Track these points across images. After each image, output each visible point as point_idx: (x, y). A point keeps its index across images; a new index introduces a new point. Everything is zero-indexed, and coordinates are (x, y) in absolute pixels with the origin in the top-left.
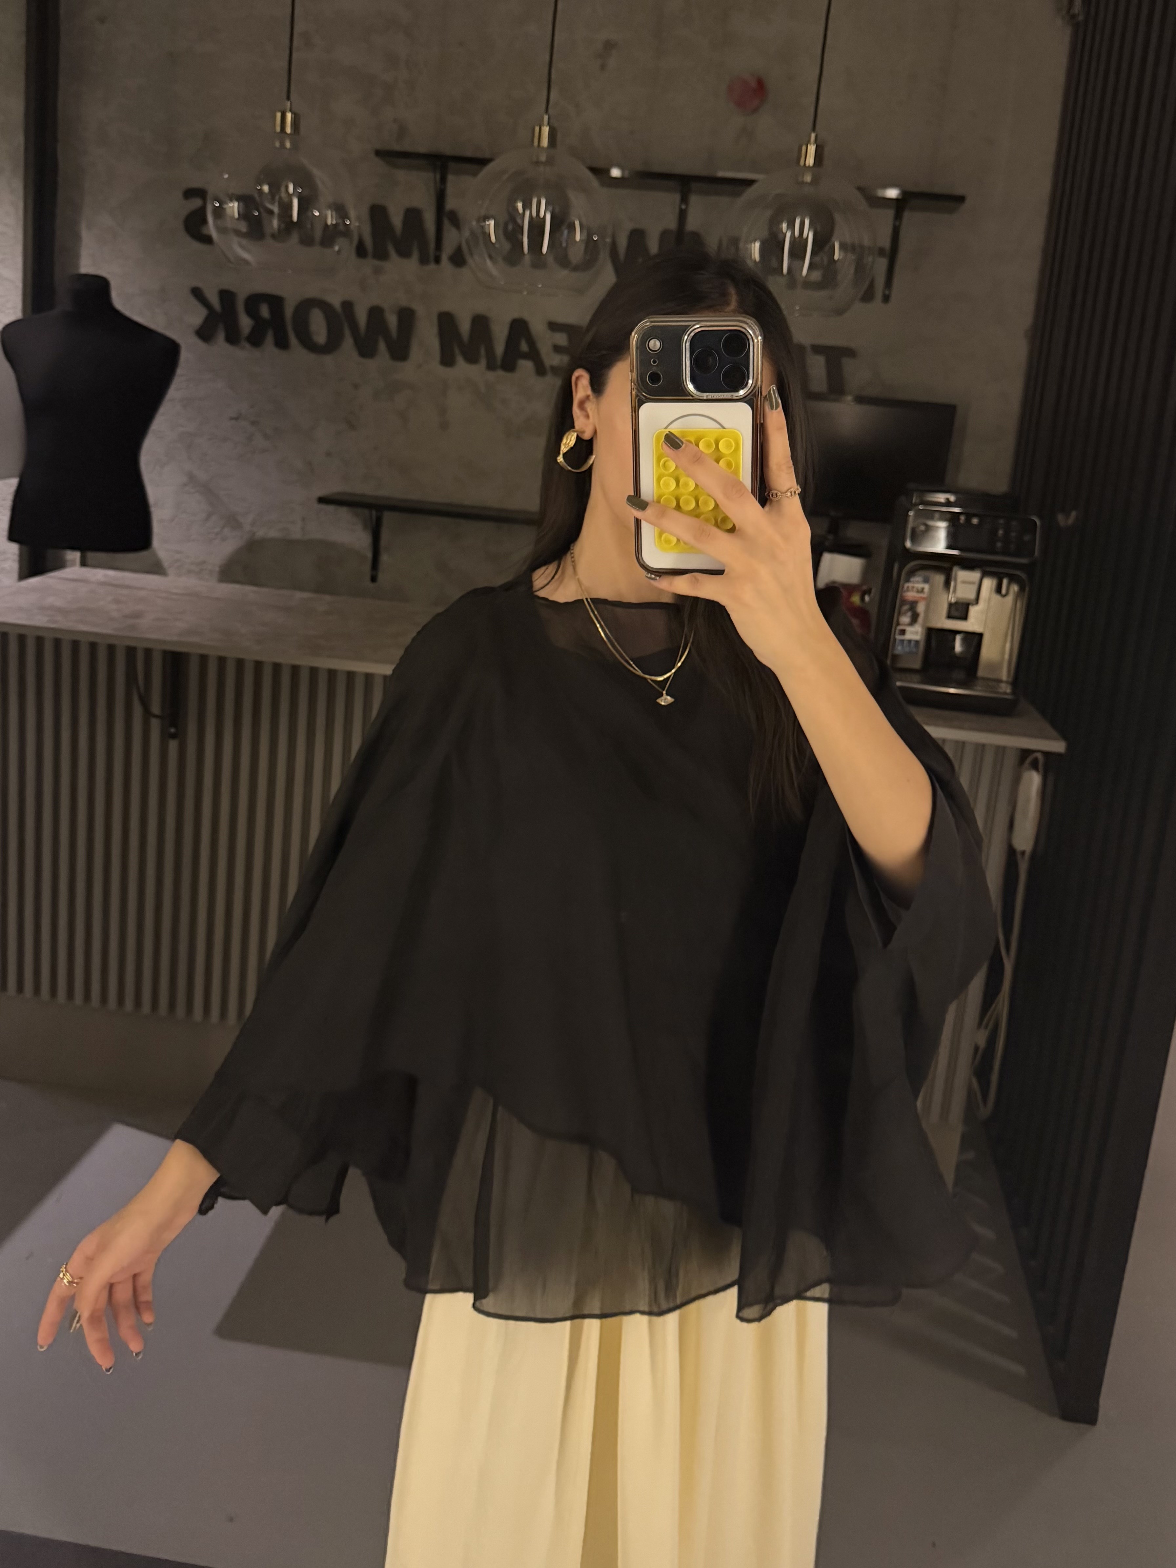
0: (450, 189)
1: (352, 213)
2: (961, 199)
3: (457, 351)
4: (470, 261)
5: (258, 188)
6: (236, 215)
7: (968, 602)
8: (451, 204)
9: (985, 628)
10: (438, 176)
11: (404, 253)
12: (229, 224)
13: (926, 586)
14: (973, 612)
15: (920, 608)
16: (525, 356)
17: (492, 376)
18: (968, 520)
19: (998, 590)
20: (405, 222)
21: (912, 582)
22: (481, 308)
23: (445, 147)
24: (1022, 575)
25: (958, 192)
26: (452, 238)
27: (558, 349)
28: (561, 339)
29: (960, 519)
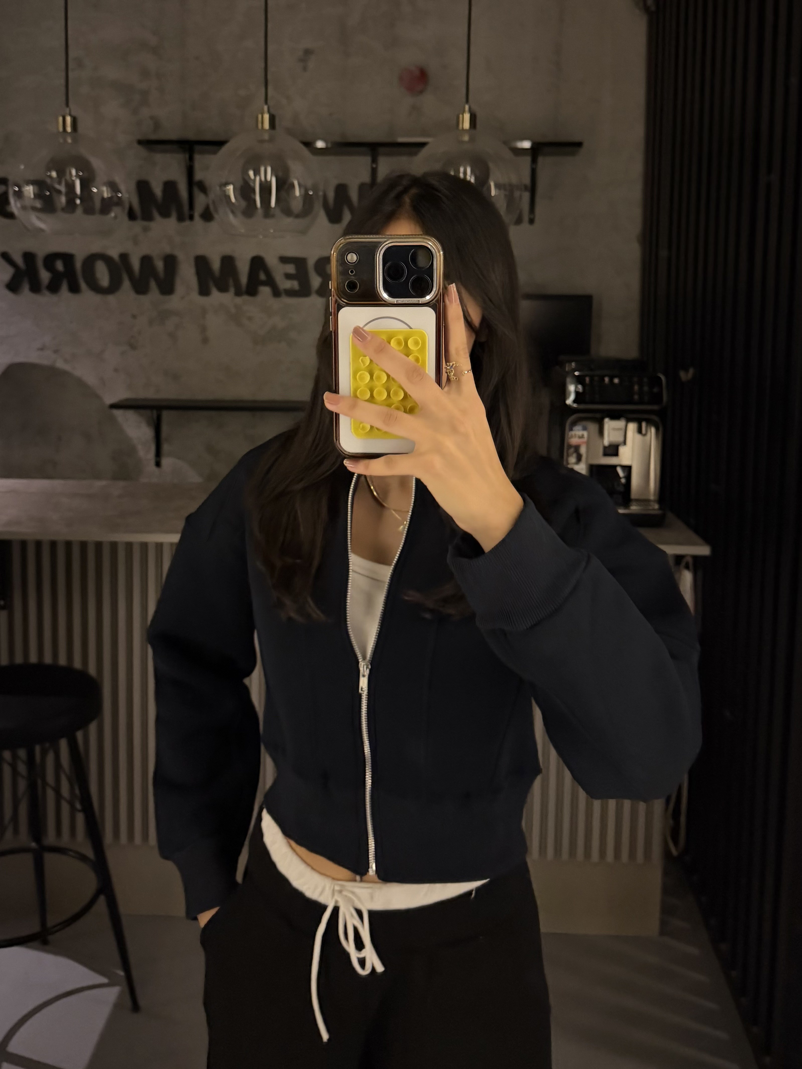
0: (196, 165)
1: (122, 187)
2: (580, 145)
3: (211, 284)
4: (216, 216)
5: (48, 174)
6: (32, 196)
7: (618, 443)
8: (198, 176)
9: (633, 463)
10: (187, 156)
11: (165, 214)
12: (28, 203)
13: (585, 433)
14: (622, 450)
15: (583, 450)
16: (264, 283)
17: (239, 300)
18: (611, 380)
19: (640, 431)
20: (164, 192)
21: (575, 430)
22: (227, 250)
23: (191, 134)
24: (656, 418)
25: (577, 139)
26: (201, 200)
27: (288, 276)
28: (290, 268)
29: (604, 380)
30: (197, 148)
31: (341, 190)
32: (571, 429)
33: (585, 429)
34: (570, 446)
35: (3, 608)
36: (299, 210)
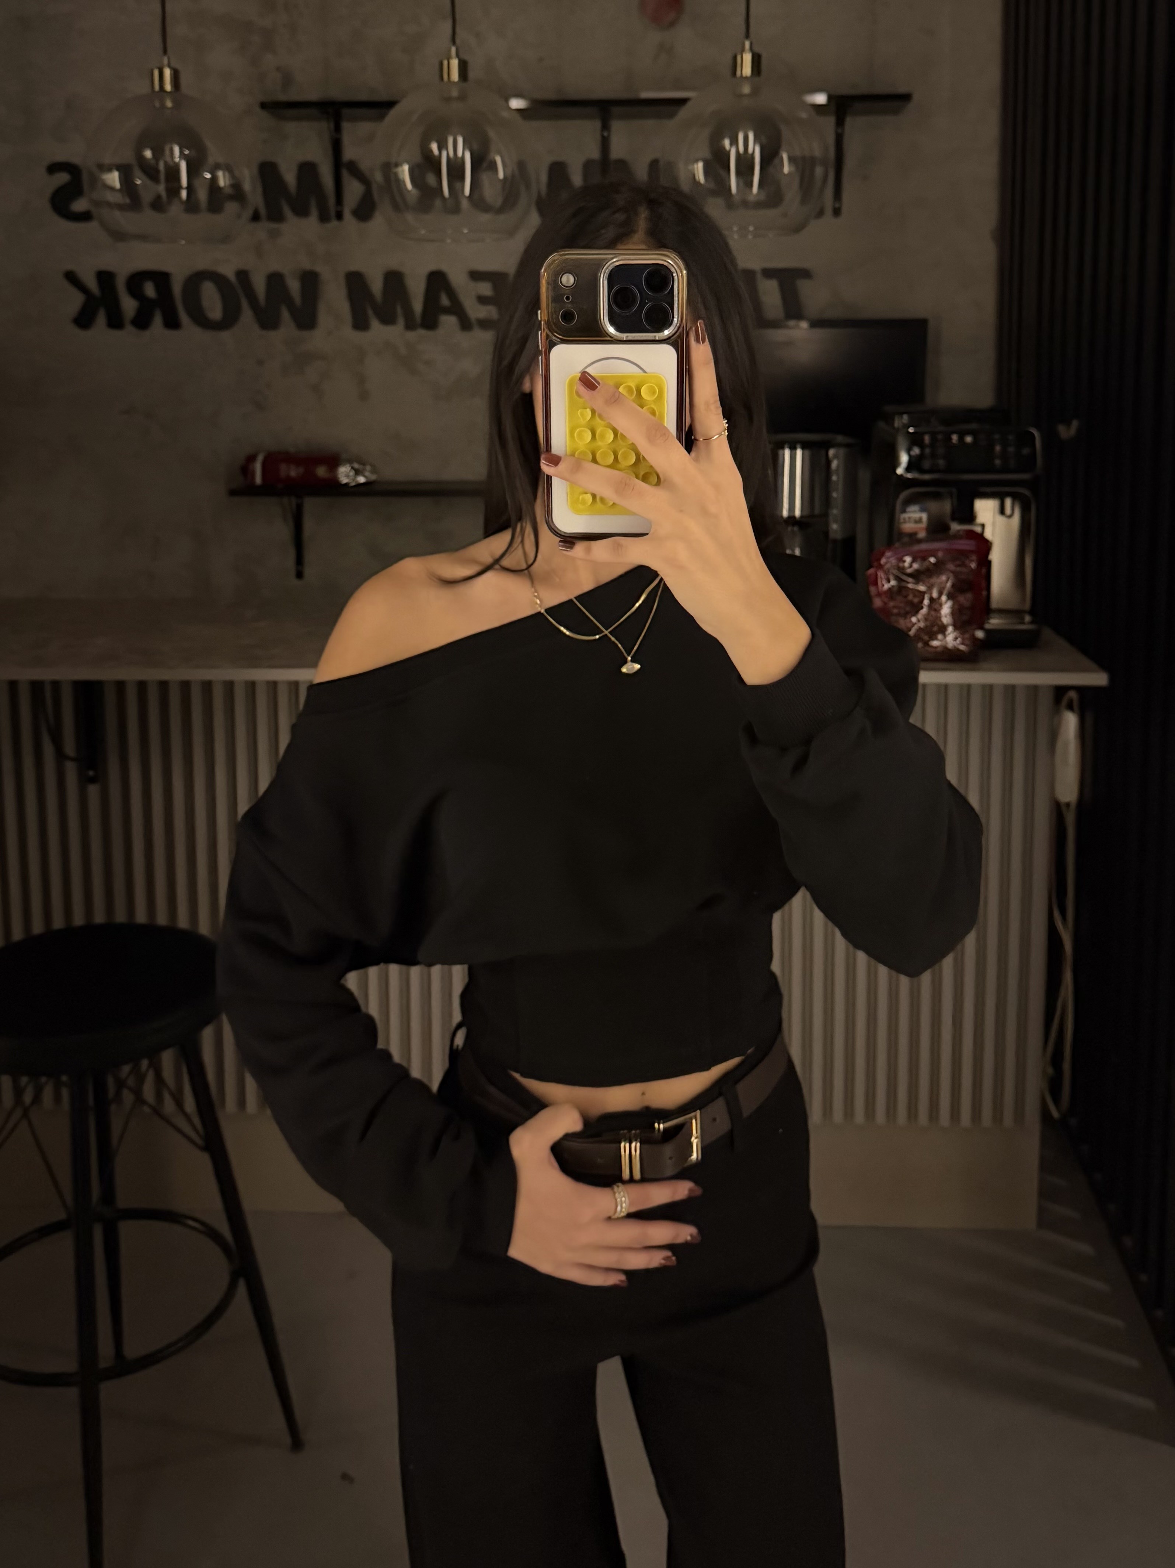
0: (346, 138)
2: (907, 97)
4: (380, 212)
5: (139, 154)
6: (117, 186)
8: (349, 153)
10: (332, 125)
11: (301, 212)
12: (111, 197)
16: (447, 311)
17: (411, 335)
18: (961, 439)
19: (1002, 511)
20: (300, 178)
21: (909, 512)
22: (393, 262)
23: (336, 93)
24: (1026, 492)
25: (902, 89)
26: (353, 190)
27: (482, 300)
28: (486, 289)
29: (951, 439)
30: (346, 111)
31: (558, 170)
32: (904, 511)
33: (922, 509)
34: (902, 534)
35: (93, 780)
36: (499, 202)
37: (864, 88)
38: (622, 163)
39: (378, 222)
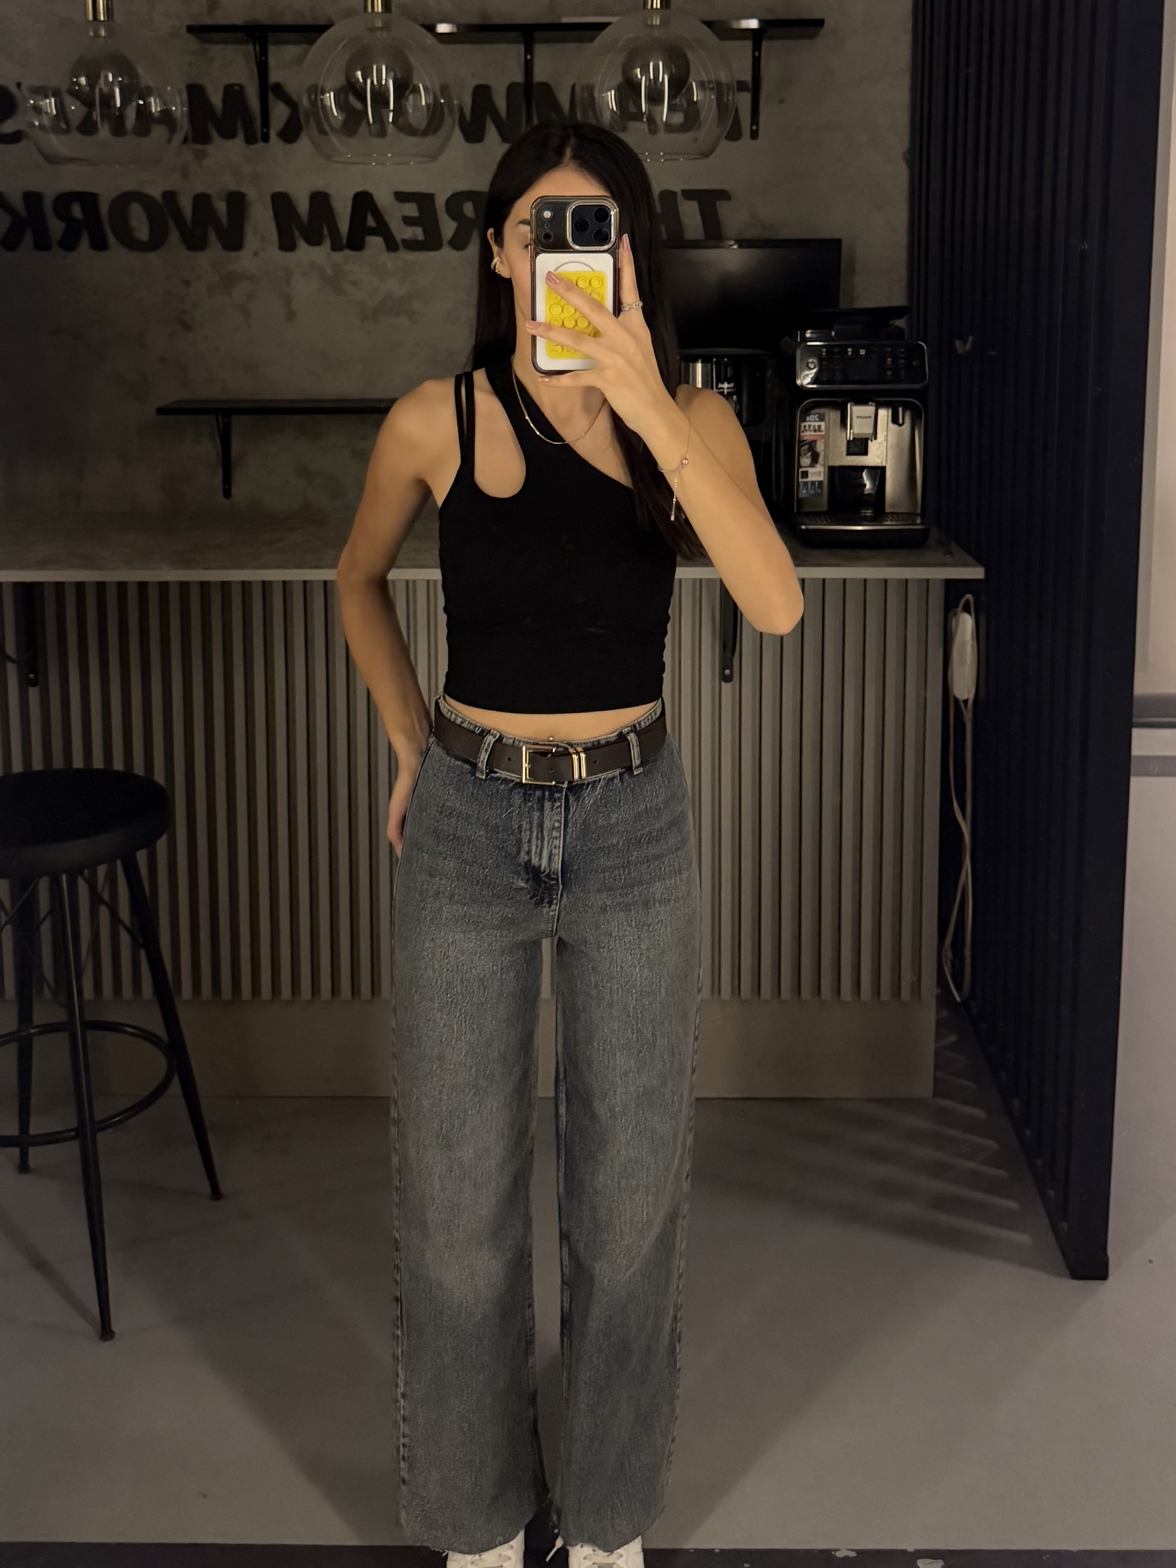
0: (272, 61)
2: (819, 23)
3: (297, 235)
4: (304, 135)
5: (75, 81)
6: (54, 112)
7: (866, 436)
8: (275, 76)
9: (886, 463)
10: (258, 49)
11: (228, 134)
13: (823, 424)
14: (872, 446)
15: (820, 447)
16: (373, 232)
17: (338, 256)
18: (856, 352)
19: (895, 420)
20: (225, 100)
21: (808, 421)
22: (319, 184)
23: (262, 16)
24: (916, 402)
25: (816, 15)
26: (280, 113)
27: (408, 221)
28: (411, 210)
29: (847, 352)
30: (271, 36)
31: (482, 93)
32: (805, 421)
33: (822, 418)
34: (802, 442)
35: (34, 683)
36: (424, 125)
37: (781, 15)
38: (546, 87)
39: (304, 144)
